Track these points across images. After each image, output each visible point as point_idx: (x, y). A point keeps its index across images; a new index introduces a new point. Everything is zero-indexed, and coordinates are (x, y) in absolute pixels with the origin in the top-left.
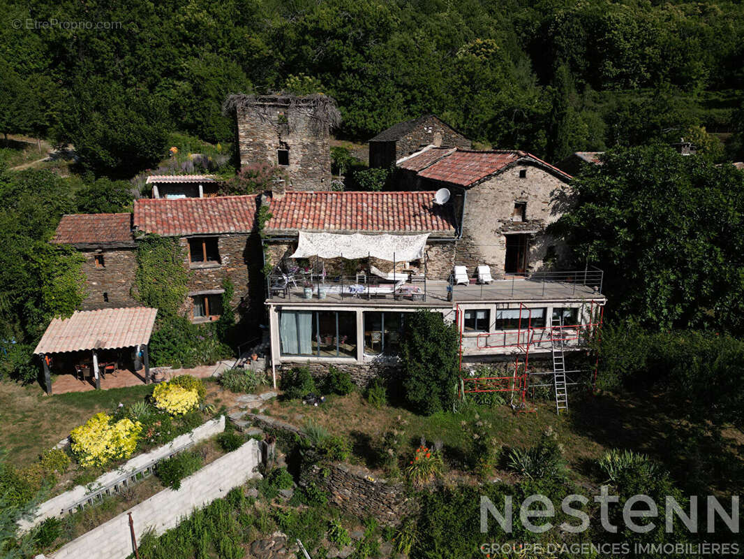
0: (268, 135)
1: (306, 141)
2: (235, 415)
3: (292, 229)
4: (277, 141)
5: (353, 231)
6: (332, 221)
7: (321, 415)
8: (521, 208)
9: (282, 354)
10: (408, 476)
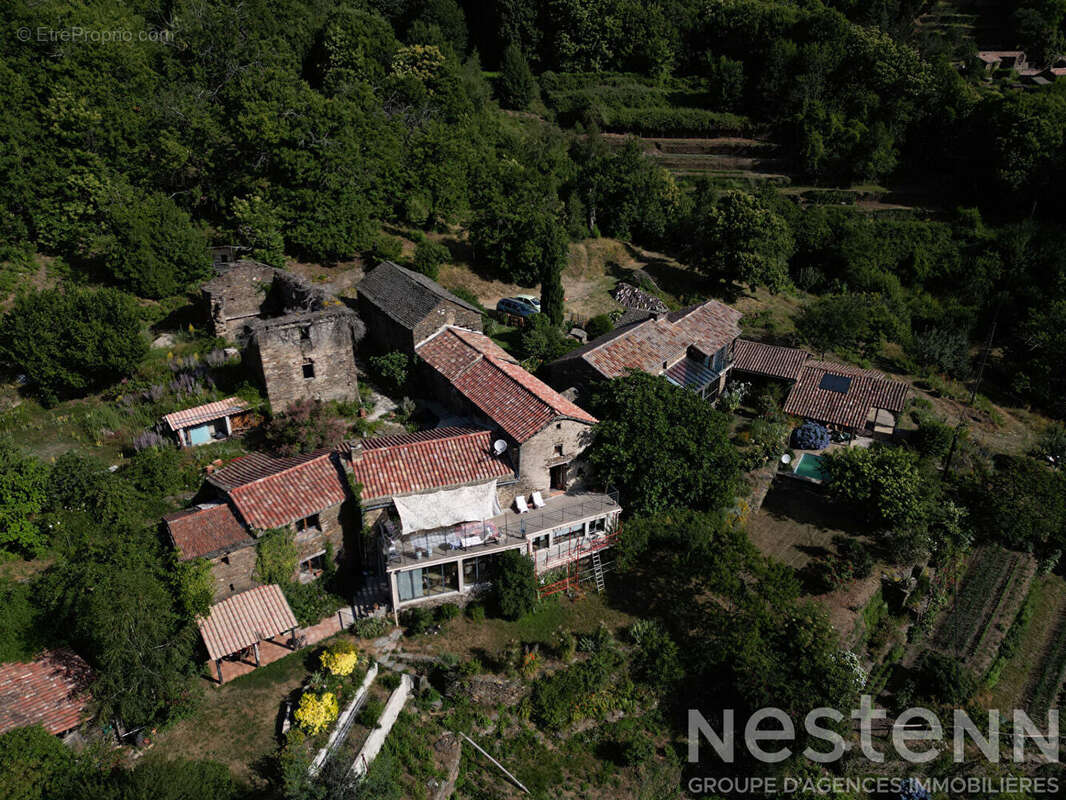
0: (291, 355)
1: (329, 352)
2: (384, 660)
3: (386, 496)
4: (301, 358)
5: (436, 488)
6: (416, 481)
7: (444, 641)
8: (559, 449)
9: (400, 601)
10: (522, 674)
